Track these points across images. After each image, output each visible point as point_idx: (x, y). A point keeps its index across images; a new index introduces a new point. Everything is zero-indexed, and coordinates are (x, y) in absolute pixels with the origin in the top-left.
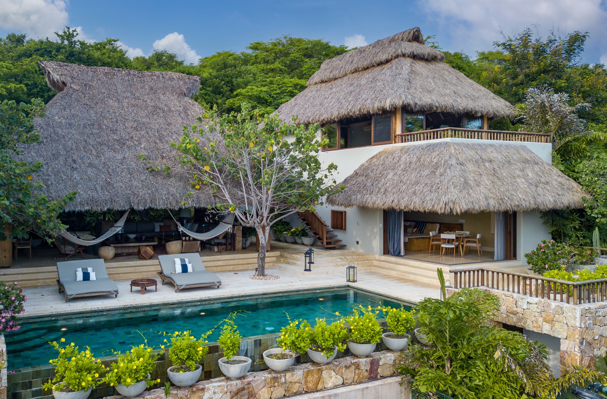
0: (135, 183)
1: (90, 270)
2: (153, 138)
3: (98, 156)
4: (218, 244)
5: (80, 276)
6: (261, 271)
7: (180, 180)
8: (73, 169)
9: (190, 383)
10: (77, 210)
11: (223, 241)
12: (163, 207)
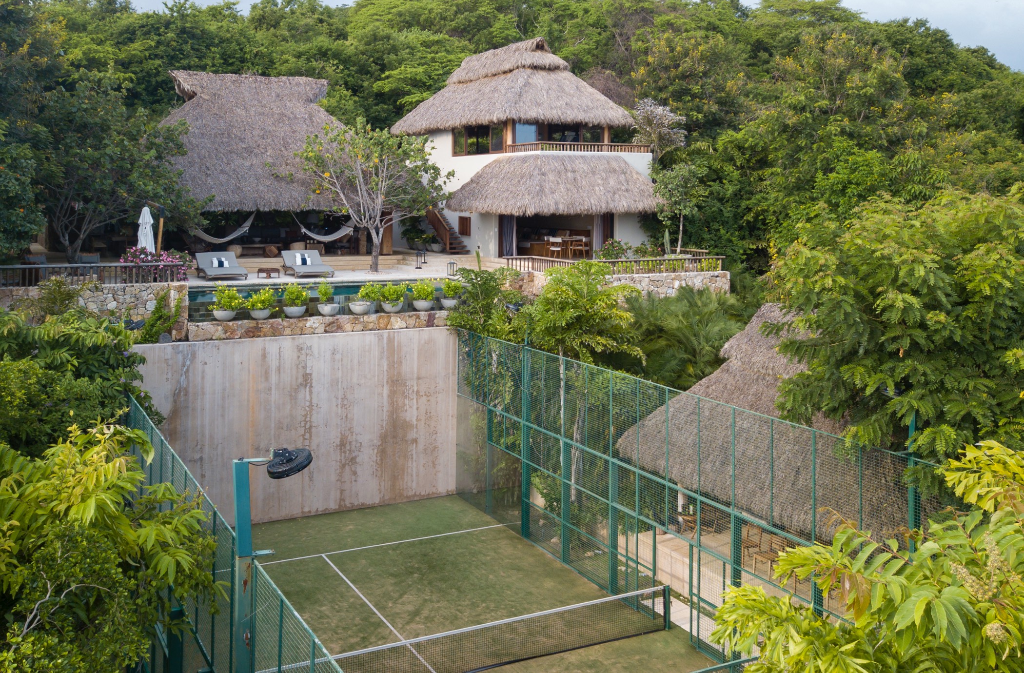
0: (261, 188)
1: (223, 259)
2: (279, 146)
3: (228, 164)
4: (342, 248)
5: (216, 263)
6: (375, 268)
7: (302, 185)
8: (207, 175)
9: (298, 315)
10: (212, 210)
11: (347, 245)
12: (286, 209)
